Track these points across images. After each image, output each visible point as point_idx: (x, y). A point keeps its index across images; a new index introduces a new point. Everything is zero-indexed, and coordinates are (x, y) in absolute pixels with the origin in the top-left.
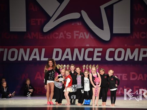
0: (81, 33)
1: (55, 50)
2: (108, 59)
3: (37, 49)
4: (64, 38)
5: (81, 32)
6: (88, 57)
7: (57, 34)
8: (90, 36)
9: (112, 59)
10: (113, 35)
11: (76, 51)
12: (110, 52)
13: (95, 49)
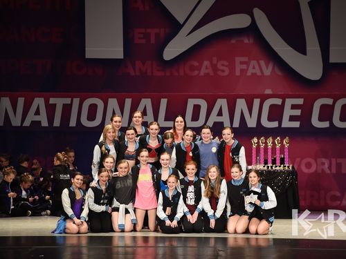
0: (254, 63)
1: (191, 103)
2: (316, 123)
3: (150, 100)
4: (212, 74)
5: (254, 60)
6: (270, 119)
7: (196, 64)
8: (273, 69)
9: (326, 124)
10: (328, 67)
11: (241, 104)
12: (323, 107)
13: (287, 100)
